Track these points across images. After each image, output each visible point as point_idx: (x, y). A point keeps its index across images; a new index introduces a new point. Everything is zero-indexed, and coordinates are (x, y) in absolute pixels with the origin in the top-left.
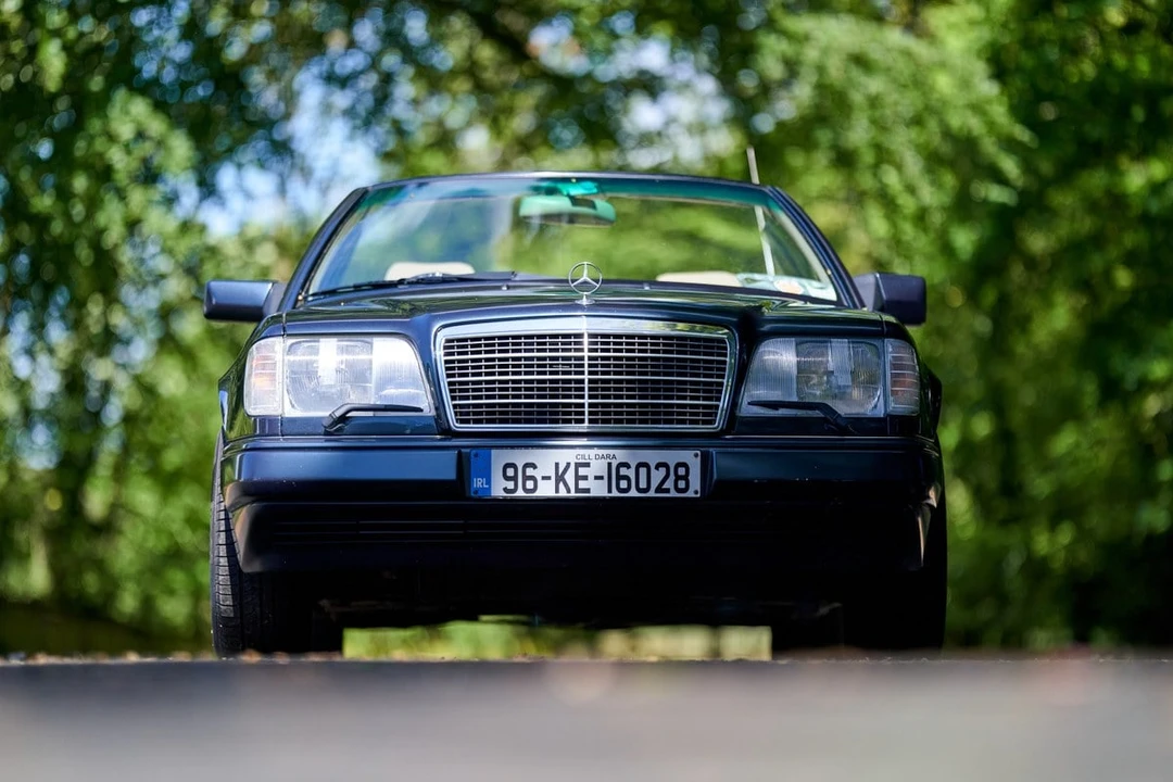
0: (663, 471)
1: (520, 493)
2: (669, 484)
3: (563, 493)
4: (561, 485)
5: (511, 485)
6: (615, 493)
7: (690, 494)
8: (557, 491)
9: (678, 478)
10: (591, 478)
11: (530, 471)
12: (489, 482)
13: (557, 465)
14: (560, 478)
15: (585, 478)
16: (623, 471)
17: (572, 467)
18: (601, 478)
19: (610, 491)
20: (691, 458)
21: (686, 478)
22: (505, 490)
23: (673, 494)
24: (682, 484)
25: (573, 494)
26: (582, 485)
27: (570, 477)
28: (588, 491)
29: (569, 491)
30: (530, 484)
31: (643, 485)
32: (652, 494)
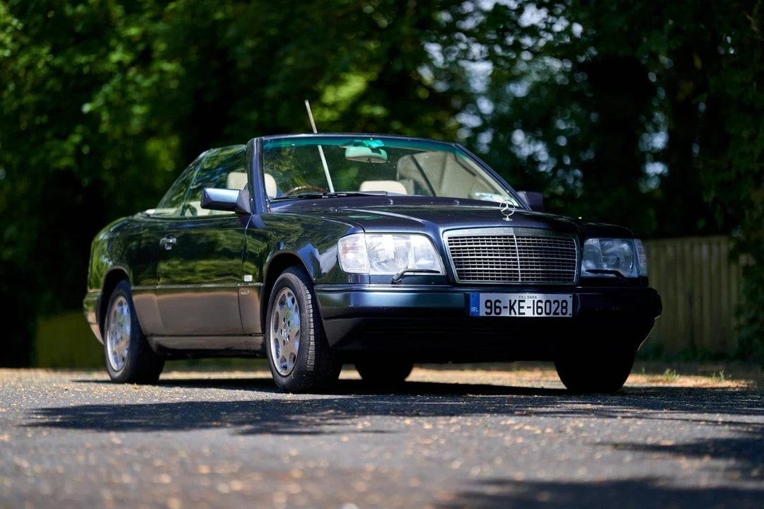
0: (556, 304)
1: (493, 315)
2: (559, 311)
3: (513, 315)
4: (512, 311)
5: (489, 311)
6: (536, 315)
7: (567, 316)
8: (510, 314)
9: (563, 308)
10: (525, 307)
11: (498, 304)
12: (478, 309)
13: (510, 301)
14: (512, 308)
15: (523, 307)
16: (540, 304)
17: (517, 302)
18: (530, 307)
19: (534, 314)
20: (568, 297)
21: (566, 308)
22: (486, 313)
23: (561, 315)
24: (564, 311)
25: (517, 315)
26: (522, 311)
27: (516, 307)
28: (524, 314)
29: (515, 314)
30: (498, 310)
31: (548, 311)
32: (551, 315)
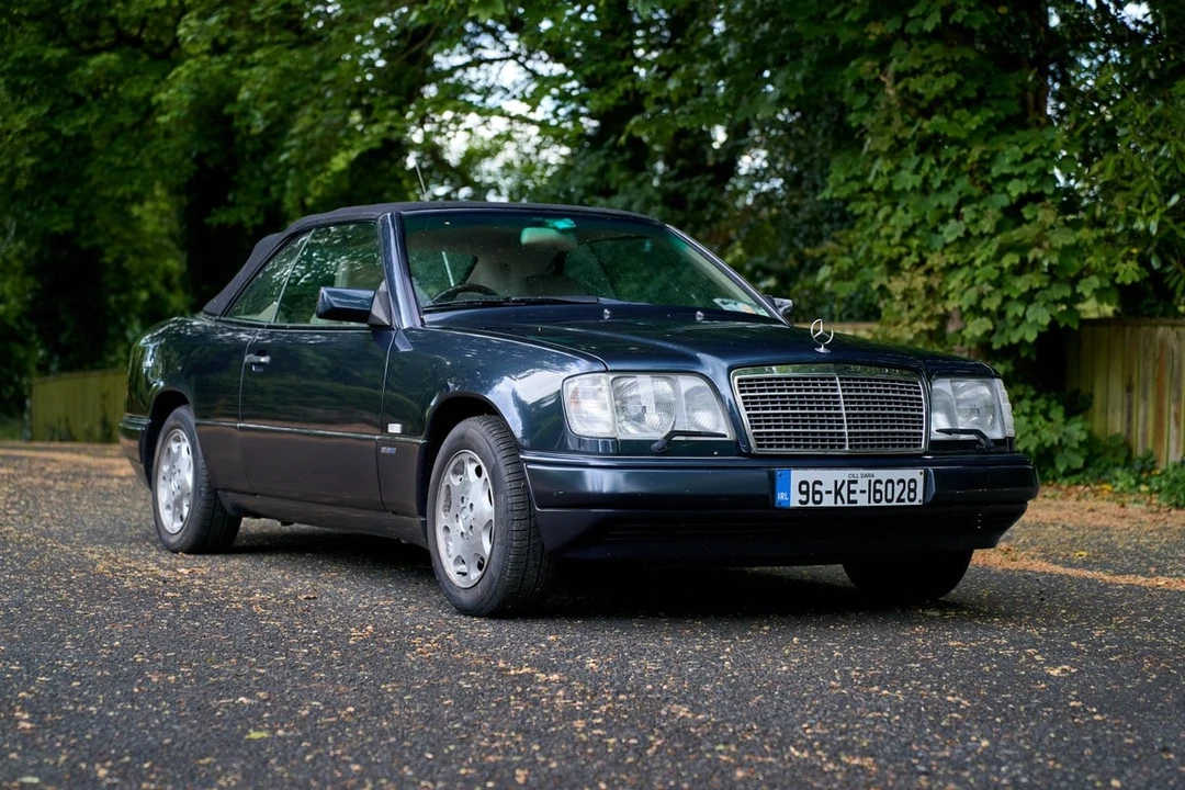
0: (901, 484)
1: (811, 504)
2: (905, 496)
3: (840, 504)
4: (839, 497)
5: (804, 498)
6: (873, 504)
7: (916, 503)
8: (836, 502)
9: (910, 490)
10: (858, 492)
11: (817, 487)
12: (789, 496)
13: (836, 482)
14: (838, 493)
15: (854, 492)
16: (878, 486)
17: (846, 483)
18: (864, 492)
19: (869, 502)
20: (917, 474)
21: (914, 490)
22: (800, 502)
23: (907, 503)
24: (912, 495)
25: (846, 505)
26: (853, 497)
27: (844, 492)
28: (855, 502)
29: (843, 503)
30: (817, 497)
31: (889, 497)
32: (894, 503)
